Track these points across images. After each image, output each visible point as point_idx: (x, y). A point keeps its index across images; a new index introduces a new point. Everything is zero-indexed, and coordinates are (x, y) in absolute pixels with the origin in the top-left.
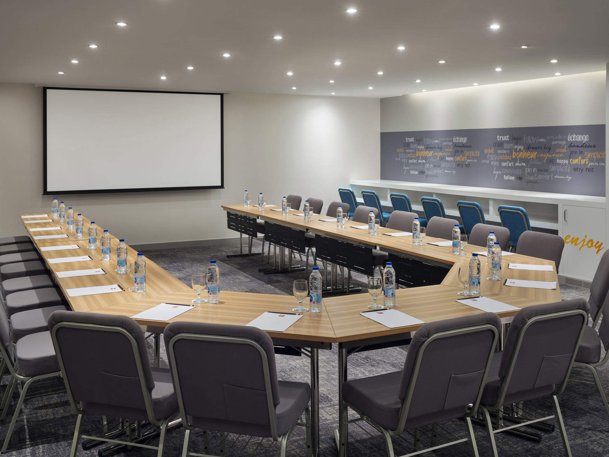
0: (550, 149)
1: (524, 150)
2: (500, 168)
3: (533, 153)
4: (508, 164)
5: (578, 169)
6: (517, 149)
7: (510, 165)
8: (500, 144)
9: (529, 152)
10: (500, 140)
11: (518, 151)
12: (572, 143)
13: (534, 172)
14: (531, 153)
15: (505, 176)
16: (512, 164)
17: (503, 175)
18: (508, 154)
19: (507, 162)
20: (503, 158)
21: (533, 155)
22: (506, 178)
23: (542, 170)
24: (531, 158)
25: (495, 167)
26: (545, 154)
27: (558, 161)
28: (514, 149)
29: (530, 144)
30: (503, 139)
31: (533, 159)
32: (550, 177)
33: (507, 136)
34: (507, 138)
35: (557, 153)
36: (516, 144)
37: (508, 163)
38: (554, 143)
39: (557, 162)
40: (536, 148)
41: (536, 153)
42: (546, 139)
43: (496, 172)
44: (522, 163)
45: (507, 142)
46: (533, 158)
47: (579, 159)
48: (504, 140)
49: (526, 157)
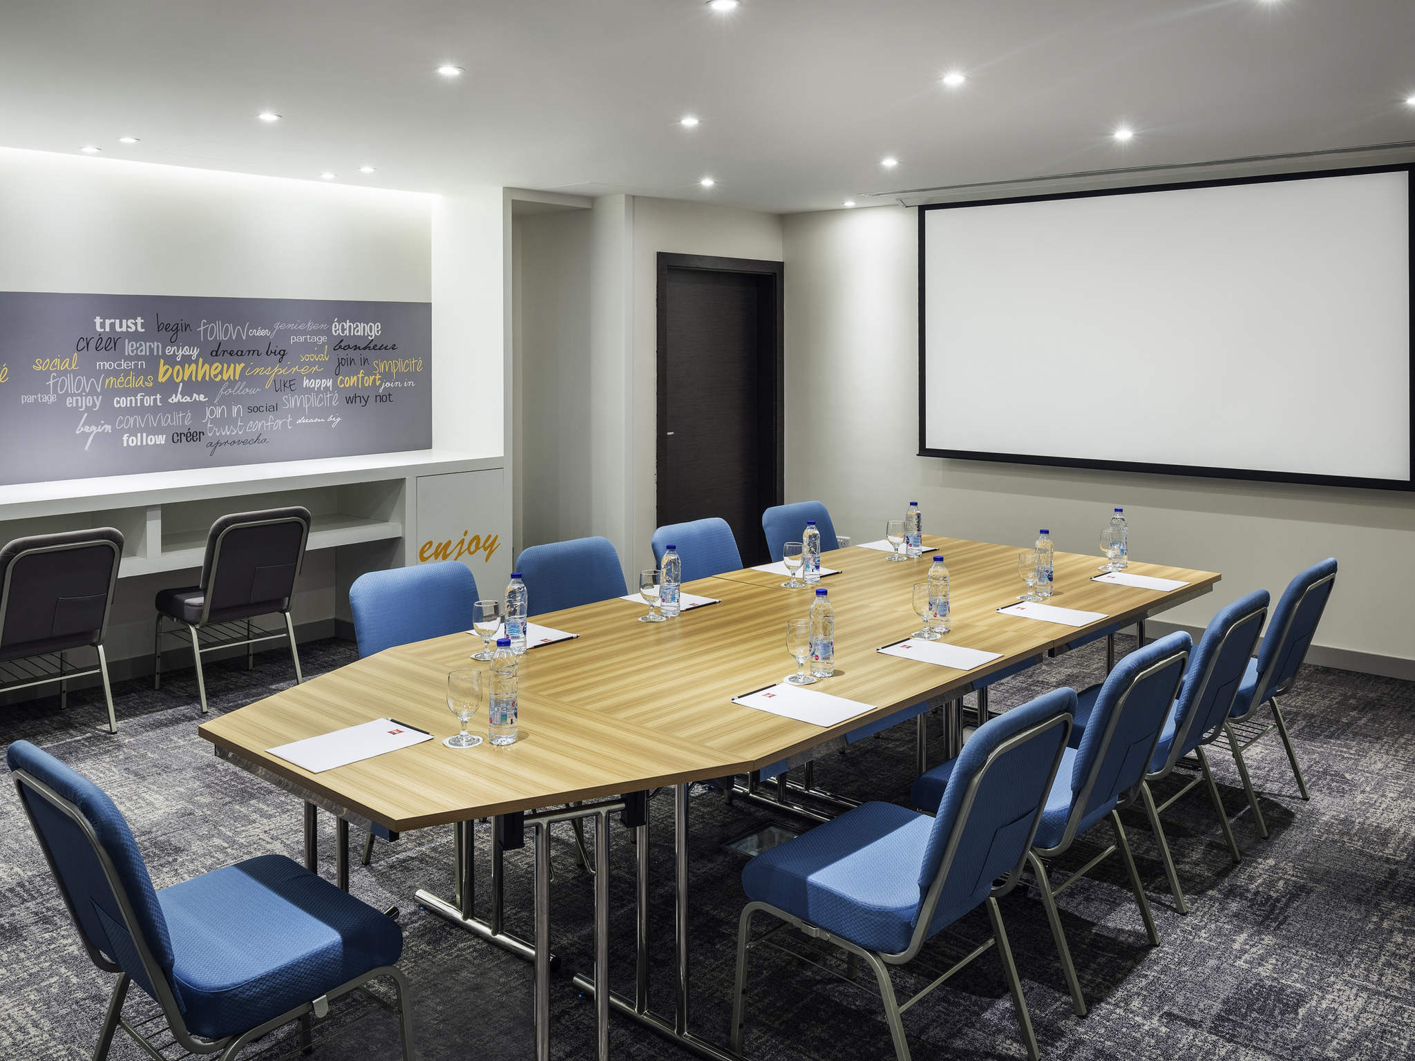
0: (282, 354)
1: (201, 360)
2: (107, 413)
3: (232, 365)
4: (142, 400)
5: (358, 399)
6: (175, 356)
7: (149, 401)
8: (111, 344)
9: (216, 365)
10: (108, 329)
11: (178, 363)
12: (342, 340)
13: (234, 415)
14: (225, 365)
15: (129, 437)
16: (155, 400)
17: (117, 434)
18: (138, 372)
19: (135, 396)
20: (121, 384)
21: (234, 370)
22: (129, 441)
23: (258, 409)
24: (225, 378)
25: (83, 412)
26: (270, 368)
27: (306, 382)
28: (164, 356)
29: (220, 343)
30: (121, 327)
31: (232, 383)
32: (284, 424)
33: (135, 319)
34: (136, 324)
35: (301, 365)
36: (172, 343)
37: (139, 397)
38: (294, 339)
39: (304, 386)
40: (242, 352)
41: (239, 367)
42: (271, 330)
43: (87, 429)
44: (195, 395)
45: (135, 336)
46: (232, 378)
47: (360, 375)
48: (124, 329)
49: (207, 378)
